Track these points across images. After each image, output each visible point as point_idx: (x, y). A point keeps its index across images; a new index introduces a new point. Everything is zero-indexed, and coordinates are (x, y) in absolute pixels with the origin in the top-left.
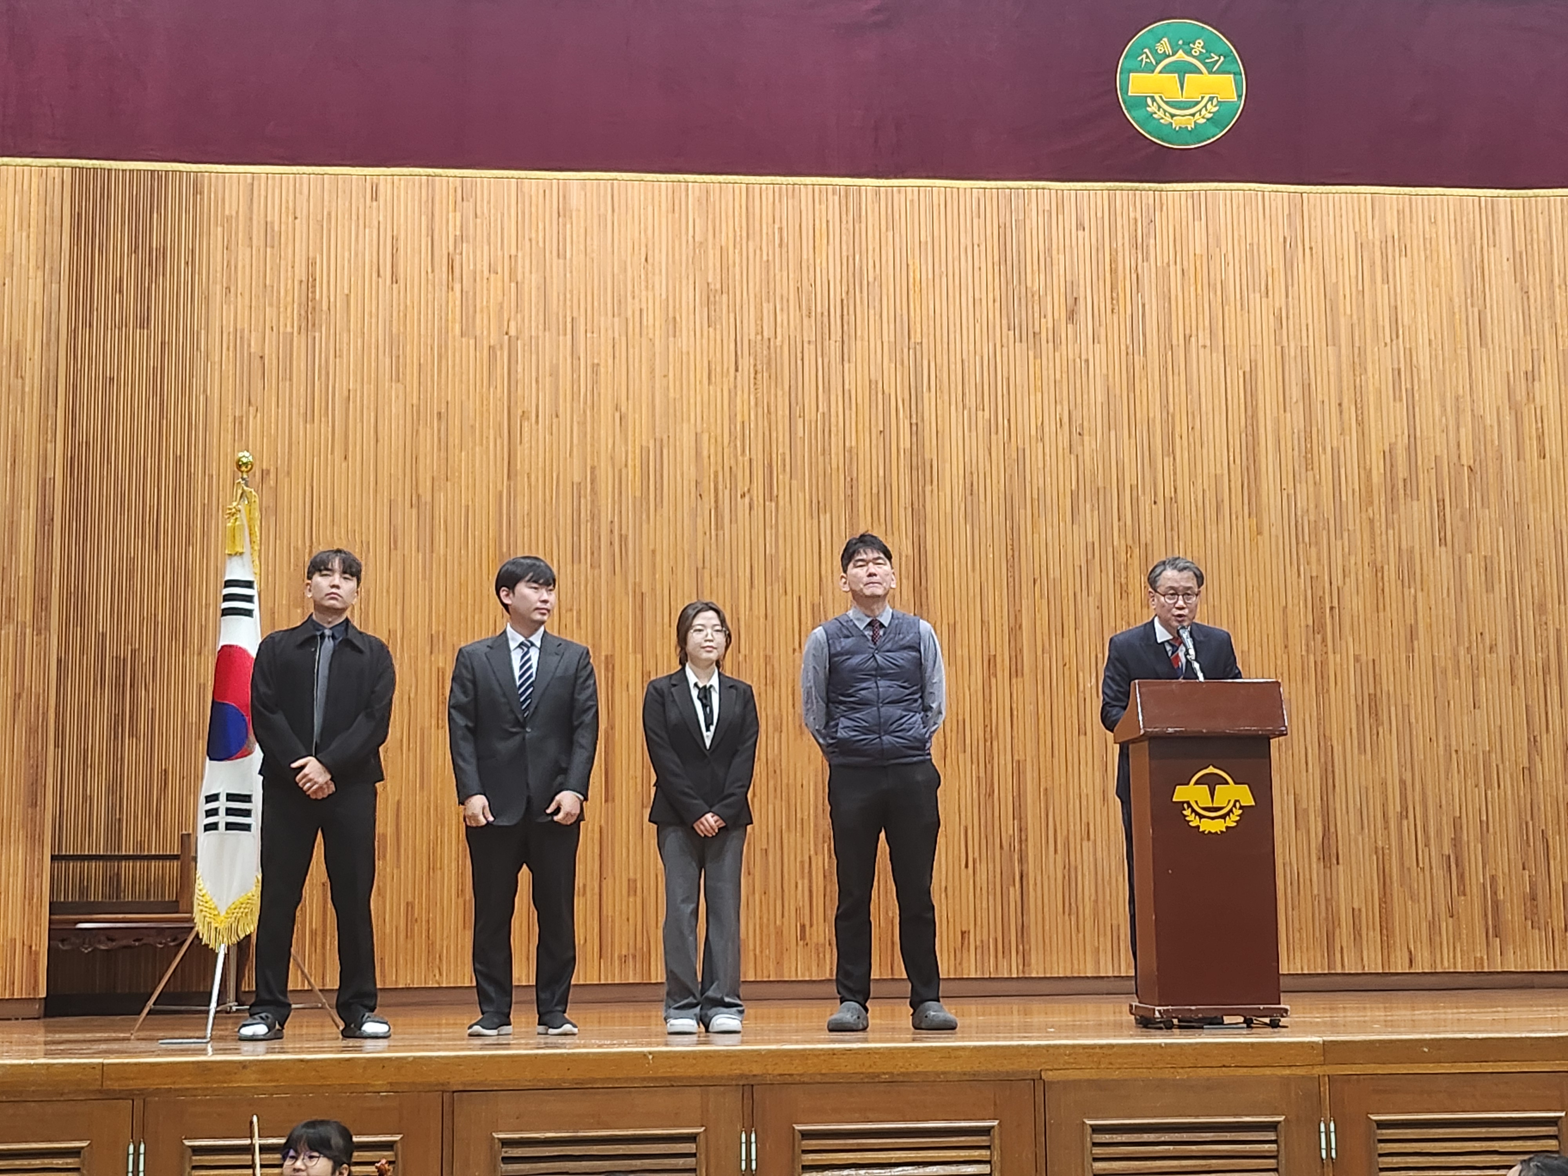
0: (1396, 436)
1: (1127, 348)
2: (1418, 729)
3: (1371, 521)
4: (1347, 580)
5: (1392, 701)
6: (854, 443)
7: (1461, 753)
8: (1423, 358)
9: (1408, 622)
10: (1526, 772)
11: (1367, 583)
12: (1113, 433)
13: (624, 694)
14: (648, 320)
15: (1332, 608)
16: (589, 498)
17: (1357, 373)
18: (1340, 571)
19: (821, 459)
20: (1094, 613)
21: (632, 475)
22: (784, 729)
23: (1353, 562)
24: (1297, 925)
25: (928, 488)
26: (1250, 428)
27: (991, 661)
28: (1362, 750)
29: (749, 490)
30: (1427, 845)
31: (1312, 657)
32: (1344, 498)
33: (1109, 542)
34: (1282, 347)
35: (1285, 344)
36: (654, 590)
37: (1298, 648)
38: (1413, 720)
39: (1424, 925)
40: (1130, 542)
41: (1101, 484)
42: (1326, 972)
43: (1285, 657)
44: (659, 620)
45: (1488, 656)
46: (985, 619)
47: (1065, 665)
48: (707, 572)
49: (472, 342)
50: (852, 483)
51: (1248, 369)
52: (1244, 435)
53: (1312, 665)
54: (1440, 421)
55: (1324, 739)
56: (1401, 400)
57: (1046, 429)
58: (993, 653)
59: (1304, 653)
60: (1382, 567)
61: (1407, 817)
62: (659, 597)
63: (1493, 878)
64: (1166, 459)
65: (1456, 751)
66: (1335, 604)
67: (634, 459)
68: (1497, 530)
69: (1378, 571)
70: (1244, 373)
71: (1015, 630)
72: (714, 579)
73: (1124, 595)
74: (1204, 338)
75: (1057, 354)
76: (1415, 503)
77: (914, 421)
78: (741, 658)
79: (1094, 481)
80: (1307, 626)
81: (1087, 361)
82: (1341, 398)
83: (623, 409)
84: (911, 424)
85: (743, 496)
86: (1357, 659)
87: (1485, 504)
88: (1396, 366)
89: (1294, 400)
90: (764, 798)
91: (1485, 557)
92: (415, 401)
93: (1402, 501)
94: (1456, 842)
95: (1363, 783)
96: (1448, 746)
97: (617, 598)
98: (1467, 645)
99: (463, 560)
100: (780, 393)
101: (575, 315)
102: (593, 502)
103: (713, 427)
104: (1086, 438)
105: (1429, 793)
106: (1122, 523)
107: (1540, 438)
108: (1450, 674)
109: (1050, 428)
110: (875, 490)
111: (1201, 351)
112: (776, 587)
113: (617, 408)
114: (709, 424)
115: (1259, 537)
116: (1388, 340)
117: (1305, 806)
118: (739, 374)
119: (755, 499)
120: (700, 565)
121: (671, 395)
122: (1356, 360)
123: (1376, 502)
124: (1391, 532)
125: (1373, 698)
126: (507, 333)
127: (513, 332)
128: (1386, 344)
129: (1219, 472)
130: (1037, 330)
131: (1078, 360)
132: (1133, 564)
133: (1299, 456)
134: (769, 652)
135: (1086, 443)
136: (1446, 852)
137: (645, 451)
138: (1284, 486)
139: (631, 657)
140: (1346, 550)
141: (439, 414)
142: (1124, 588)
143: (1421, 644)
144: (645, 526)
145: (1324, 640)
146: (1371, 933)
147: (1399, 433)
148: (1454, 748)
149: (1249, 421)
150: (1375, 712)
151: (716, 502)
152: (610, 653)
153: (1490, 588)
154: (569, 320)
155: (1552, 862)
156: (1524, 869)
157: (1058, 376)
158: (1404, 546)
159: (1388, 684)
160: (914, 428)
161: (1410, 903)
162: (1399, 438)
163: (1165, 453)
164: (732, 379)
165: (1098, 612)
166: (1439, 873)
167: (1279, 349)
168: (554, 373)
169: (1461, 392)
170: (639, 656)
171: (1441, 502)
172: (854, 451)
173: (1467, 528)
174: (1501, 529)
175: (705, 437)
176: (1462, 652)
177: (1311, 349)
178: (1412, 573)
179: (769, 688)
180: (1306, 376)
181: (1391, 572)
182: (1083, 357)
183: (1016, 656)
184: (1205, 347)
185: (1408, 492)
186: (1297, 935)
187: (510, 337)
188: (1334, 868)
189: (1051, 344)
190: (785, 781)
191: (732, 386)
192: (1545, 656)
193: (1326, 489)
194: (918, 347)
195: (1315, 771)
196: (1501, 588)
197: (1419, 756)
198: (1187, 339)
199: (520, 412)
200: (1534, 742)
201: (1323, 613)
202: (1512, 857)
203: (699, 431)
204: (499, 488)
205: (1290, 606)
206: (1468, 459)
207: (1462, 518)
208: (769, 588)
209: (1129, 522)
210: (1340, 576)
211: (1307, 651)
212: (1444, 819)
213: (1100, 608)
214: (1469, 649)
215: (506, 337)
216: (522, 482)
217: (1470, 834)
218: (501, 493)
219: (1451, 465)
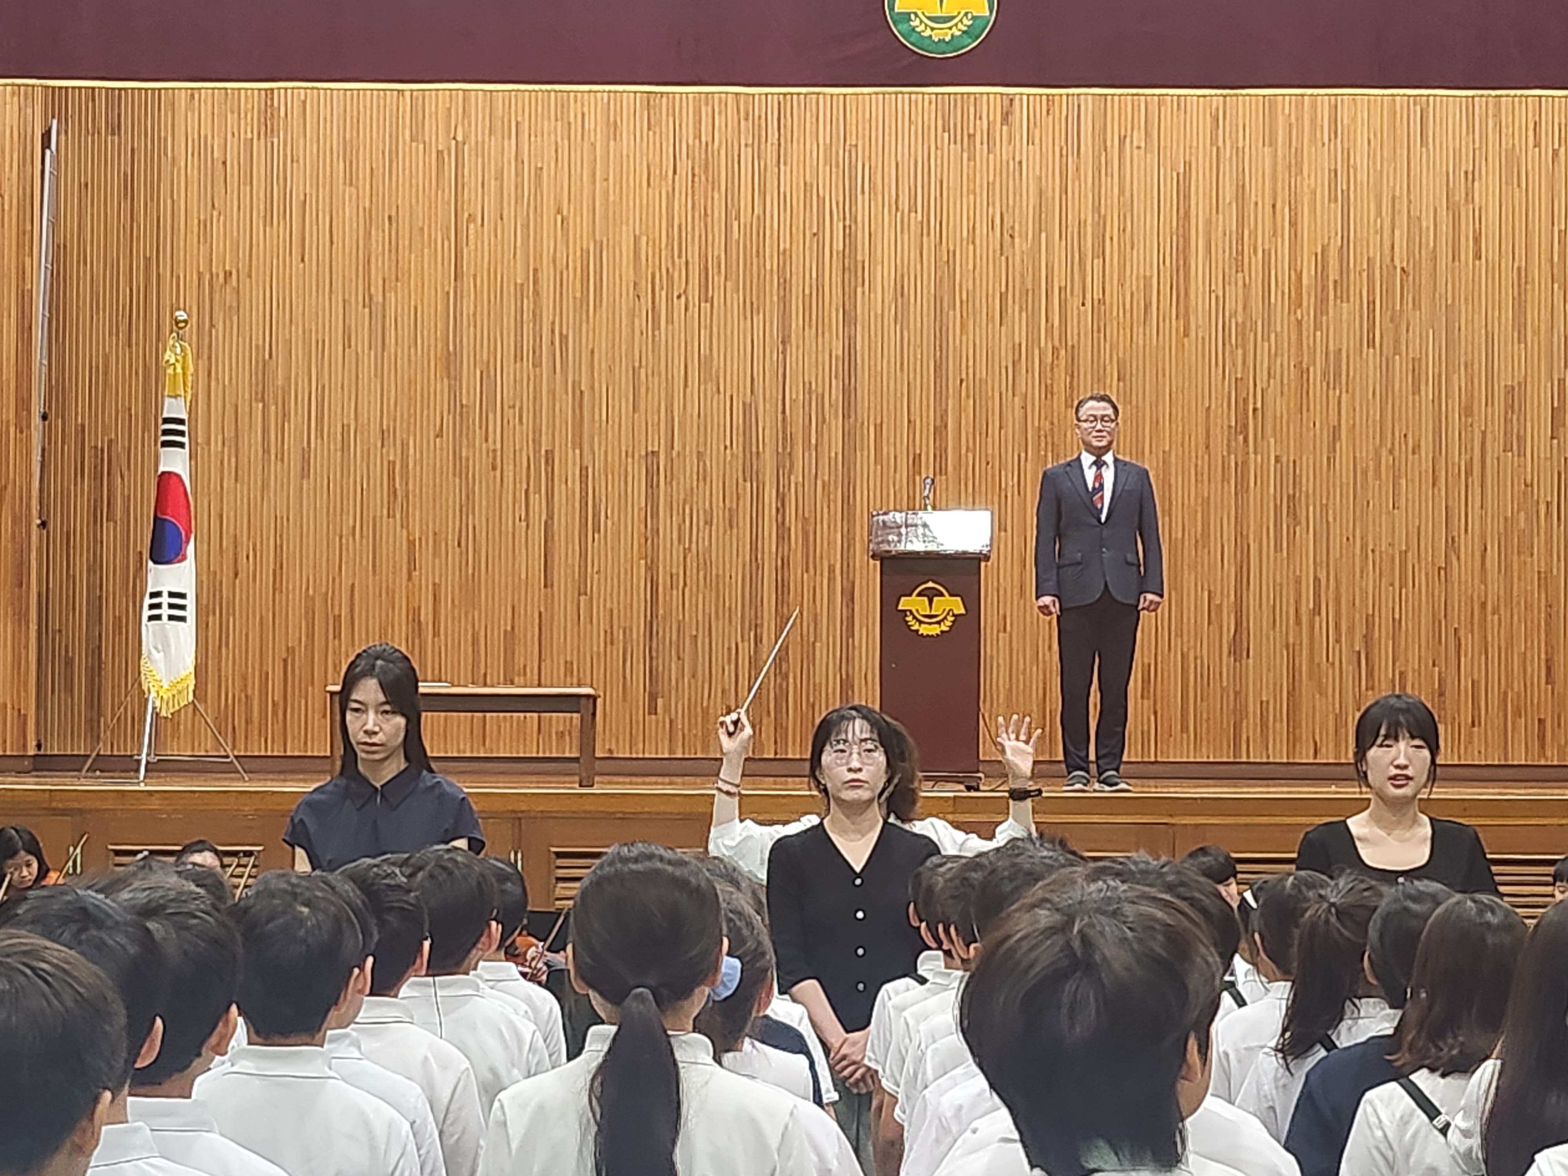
0: (1329, 238)
1: (1061, 149)
2: (1335, 530)
3: (1299, 323)
4: (1272, 381)
5: (1311, 501)
6: (788, 246)
7: (1377, 553)
8: (1361, 160)
9: (1331, 424)
10: (1442, 572)
11: (1293, 385)
12: (1043, 235)
13: (563, 486)
14: (590, 125)
15: (1255, 410)
16: (531, 299)
17: (1293, 174)
18: (1265, 373)
19: (755, 260)
20: (1018, 412)
21: (572, 278)
22: (715, 521)
23: (1279, 362)
24: (1205, 716)
25: (859, 290)
26: (1181, 229)
27: (916, 461)
28: (1278, 548)
29: (685, 292)
30: (1338, 641)
31: (1233, 456)
32: (1273, 300)
33: (1036, 341)
34: (1218, 148)
35: (1221, 143)
36: (592, 388)
37: (1219, 446)
38: (1331, 519)
39: (1331, 717)
40: (1057, 344)
41: (1030, 287)
42: (1231, 760)
43: (1206, 457)
44: (597, 417)
45: (1410, 457)
46: (912, 419)
47: (988, 463)
48: (643, 371)
49: (421, 146)
50: (784, 285)
51: (1182, 170)
52: (1175, 238)
53: (1233, 465)
54: (1375, 221)
55: (1241, 537)
56: (1336, 200)
57: (978, 232)
58: (918, 451)
59: (1225, 453)
60: (1308, 370)
61: (1319, 614)
62: (597, 395)
63: (1401, 673)
64: (1096, 261)
65: (1373, 551)
66: (1259, 405)
67: (574, 261)
68: (1427, 332)
69: (1303, 372)
70: (1178, 175)
71: (940, 430)
72: (650, 378)
73: (1049, 396)
74: (1138, 138)
75: (991, 156)
76: (1345, 305)
77: (847, 223)
78: (674, 454)
79: (1023, 283)
80: (1230, 427)
81: (1020, 163)
82: (1275, 200)
83: (565, 213)
84: (844, 227)
85: (679, 297)
86: (1277, 459)
87: (1417, 306)
88: (1333, 167)
89: (1228, 201)
90: (694, 589)
91: (1413, 359)
92: (367, 205)
93: (1331, 303)
94: (1367, 639)
95: (1278, 580)
96: (1365, 546)
97: (557, 396)
98: (1389, 446)
99: (413, 358)
100: (716, 196)
101: (519, 119)
102: (535, 303)
103: (651, 231)
104: (1017, 240)
105: (1343, 590)
106: (1049, 325)
107: (1477, 240)
108: (1371, 474)
109: (982, 229)
110: (807, 292)
111: (1135, 152)
112: (709, 387)
113: (559, 211)
114: (647, 226)
115: (1186, 340)
116: (1326, 140)
117: (1218, 602)
118: (677, 177)
119: (690, 298)
120: (637, 364)
121: (611, 199)
122: (1293, 161)
123: (1305, 304)
124: (1318, 333)
125: (1291, 498)
126: (454, 138)
127: (460, 138)
128: (1324, 145)
129: (1148, 274)
130: (972, 131)
131: (1011, 162)
132: (1058, 366)
133: (1230, 258)
134: (702, 449)
135: (1017, 245)
136: (1357, 649)
137: (585, 253)
138: (1213, 288)
139: (570, 451)
140: (1273, 351)
141: (390, 218)
142: (1049, 388)
143: (1343, 445)
144: (584, 325)
145: (1246, 440)
146: (1278, 725)
147: (1333, 234)
148: (1371, 547)
149: (1181, 223)
150: (1293, 513)
151: (653, 302)
152: (550, 448)
153: (1417, 391)
154: (513, 124)
155: (1463, 659)
156: (1434, 665)
157: (991, 179)
158: (1331, 347)
159: (1307, 484)
160: (847, 231)
161: (1317, 696)
162: (1332, 241)
163: (1096, 254)
164: (670, 182)
165: (1023, 411)
166: (1349, 669)
167: (1215, 149)
168: (499, 177)
169: (1397, 194)
170: (578, 451)
171: (1371, 303)
172: (788, 253)
173: (1397, 328)
174: (1431, 332)
175: (644, 239)
176: (1384, 453)
177: (1247, 150)
178: (1338, 375)
179: (701, 484)
180: (1241, 177)
181: (1316, 373)
182: (1017, 159)
183: (940, 454)
184: (1139, 148)
185: (1339, 294)
186: (1205, 725)
187: (457, 142)
188: (1244, 661)
189: (985, 146)
190: (714, 572)
191: (670, 189)
192: (1468, 457)
193: (1256, 290)
194: (853, 150)
195: (1231, 570)
196: (1428, 391)
197: (1335, 553)
198: (1122, 141)
199: (466, 215)
200: (1452, 542)
201: (1247, 414)
202: (1423, 654)
203: (637, 233)
204: (446, 289)
205: (1213, 407)
206: (1401, 262)
207: (1392, 320)
208: (702, 387)
209: (1056, 323)
210: (1265, 378)
211: (1229, 454)
212: (1357, 616)
213: (1024, 408)
214: (1391, 452)
215: (453, 142)
216: (468, 282)
217: (1382, 632)
218: (448, 293)
219: (1384, 267)
